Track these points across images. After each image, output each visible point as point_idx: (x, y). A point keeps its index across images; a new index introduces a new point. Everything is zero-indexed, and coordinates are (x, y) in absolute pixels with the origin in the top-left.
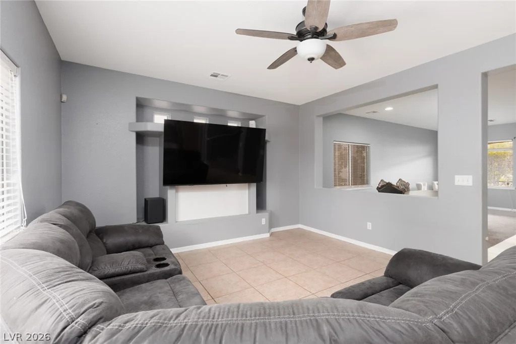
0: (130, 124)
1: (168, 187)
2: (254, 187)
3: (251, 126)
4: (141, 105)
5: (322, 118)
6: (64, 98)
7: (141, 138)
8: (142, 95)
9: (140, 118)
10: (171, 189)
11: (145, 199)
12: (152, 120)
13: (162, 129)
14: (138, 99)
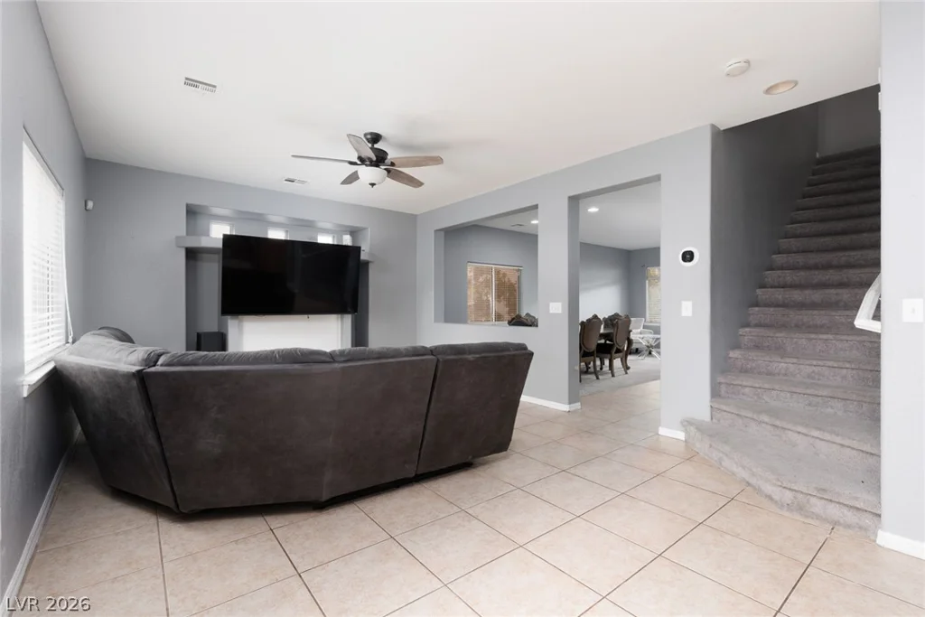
0: (178, 238)
1: (229, 317)
2: (348, 319)
3: (344, 243)
4: (192, 212)
5: (443, 233)
6: (90, 204)
7: (192, 254)
8: (194, 201)
9: (192, 229)
10: (232, 319)
11: (198, 334)
12: (207, 233)
13: (220, 245)
14: (188, 206)
